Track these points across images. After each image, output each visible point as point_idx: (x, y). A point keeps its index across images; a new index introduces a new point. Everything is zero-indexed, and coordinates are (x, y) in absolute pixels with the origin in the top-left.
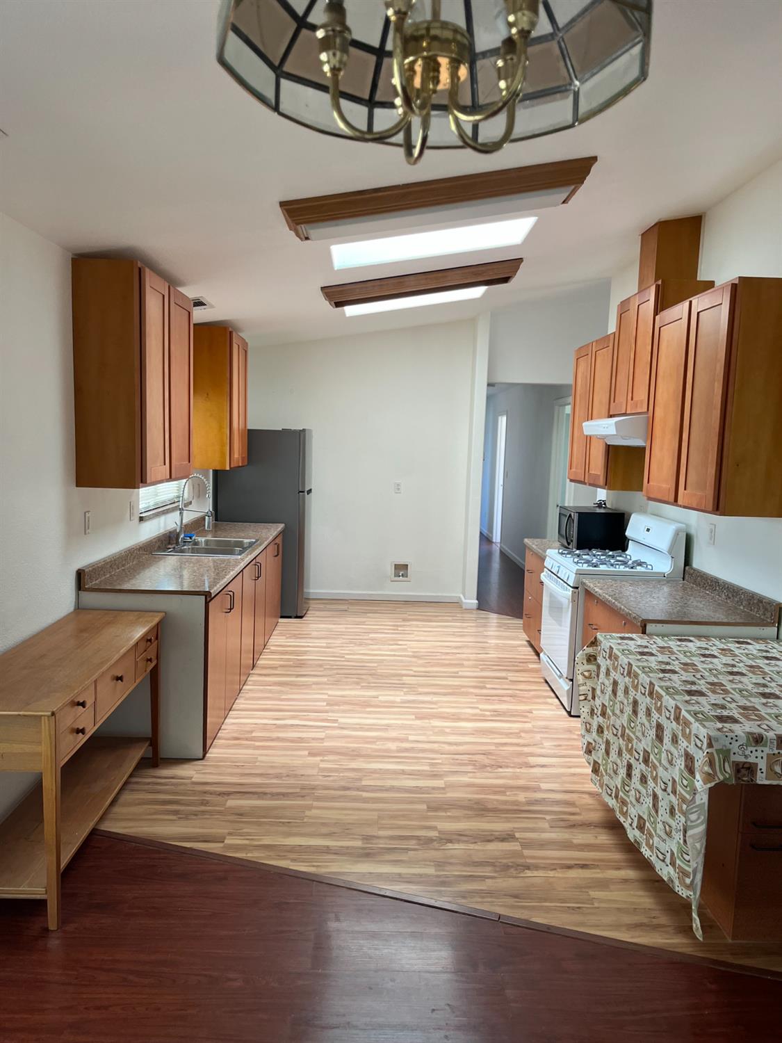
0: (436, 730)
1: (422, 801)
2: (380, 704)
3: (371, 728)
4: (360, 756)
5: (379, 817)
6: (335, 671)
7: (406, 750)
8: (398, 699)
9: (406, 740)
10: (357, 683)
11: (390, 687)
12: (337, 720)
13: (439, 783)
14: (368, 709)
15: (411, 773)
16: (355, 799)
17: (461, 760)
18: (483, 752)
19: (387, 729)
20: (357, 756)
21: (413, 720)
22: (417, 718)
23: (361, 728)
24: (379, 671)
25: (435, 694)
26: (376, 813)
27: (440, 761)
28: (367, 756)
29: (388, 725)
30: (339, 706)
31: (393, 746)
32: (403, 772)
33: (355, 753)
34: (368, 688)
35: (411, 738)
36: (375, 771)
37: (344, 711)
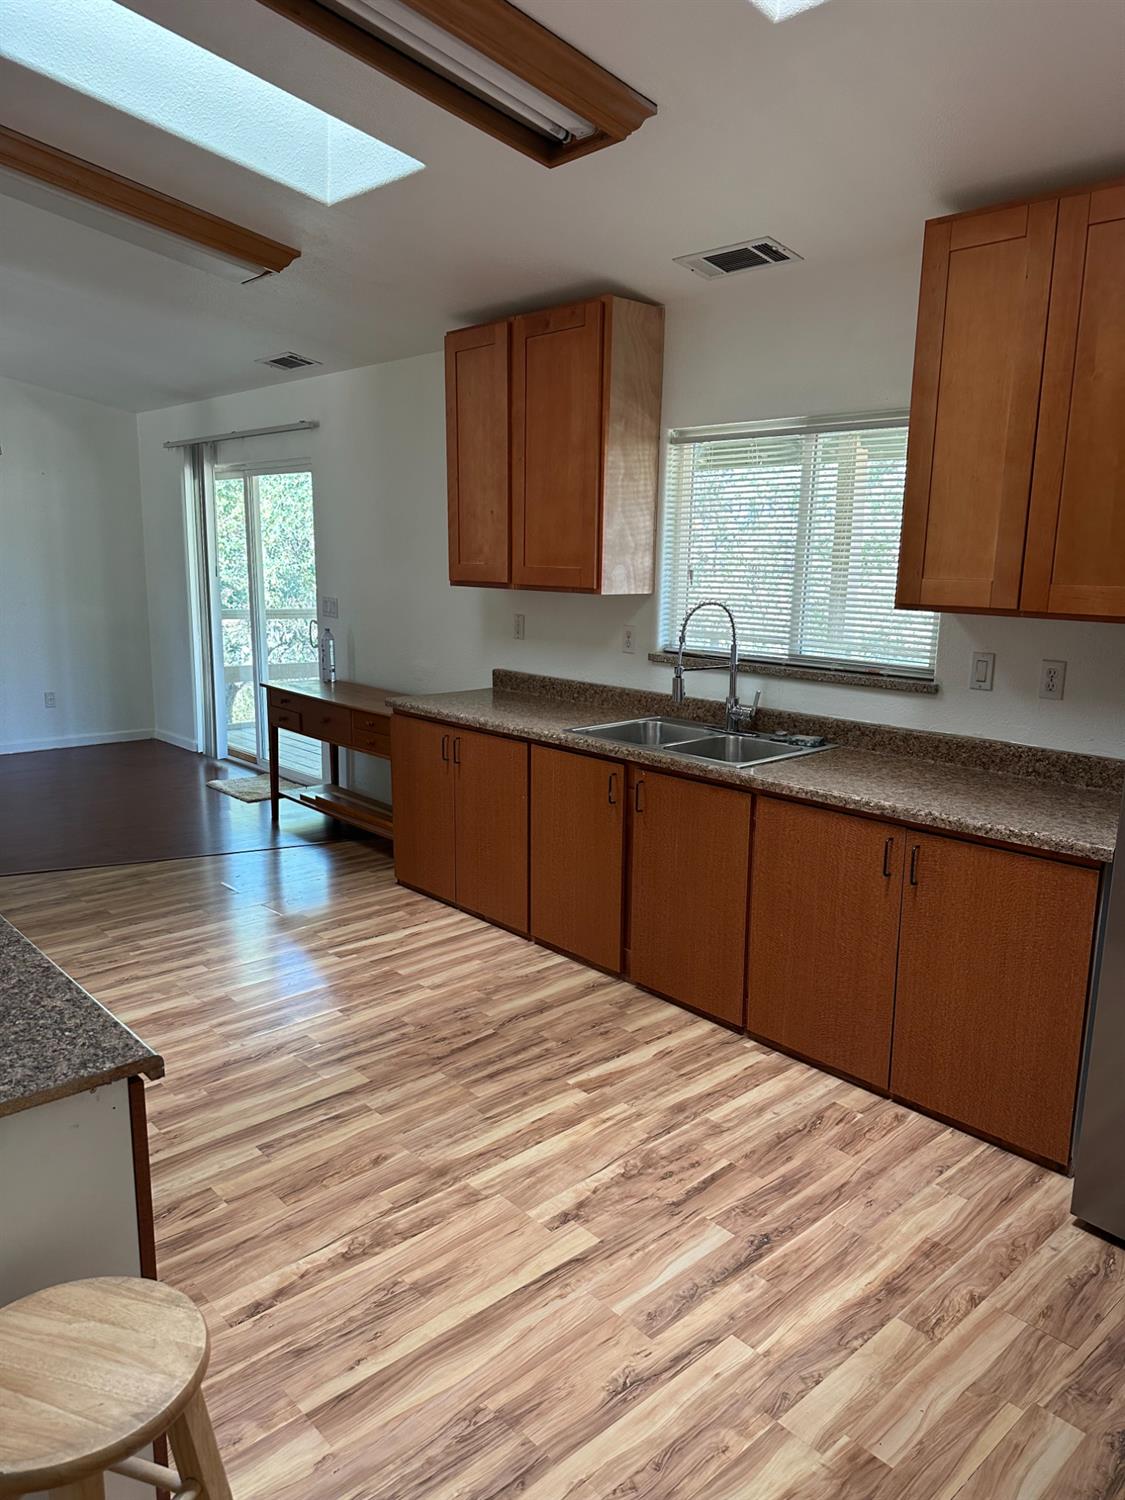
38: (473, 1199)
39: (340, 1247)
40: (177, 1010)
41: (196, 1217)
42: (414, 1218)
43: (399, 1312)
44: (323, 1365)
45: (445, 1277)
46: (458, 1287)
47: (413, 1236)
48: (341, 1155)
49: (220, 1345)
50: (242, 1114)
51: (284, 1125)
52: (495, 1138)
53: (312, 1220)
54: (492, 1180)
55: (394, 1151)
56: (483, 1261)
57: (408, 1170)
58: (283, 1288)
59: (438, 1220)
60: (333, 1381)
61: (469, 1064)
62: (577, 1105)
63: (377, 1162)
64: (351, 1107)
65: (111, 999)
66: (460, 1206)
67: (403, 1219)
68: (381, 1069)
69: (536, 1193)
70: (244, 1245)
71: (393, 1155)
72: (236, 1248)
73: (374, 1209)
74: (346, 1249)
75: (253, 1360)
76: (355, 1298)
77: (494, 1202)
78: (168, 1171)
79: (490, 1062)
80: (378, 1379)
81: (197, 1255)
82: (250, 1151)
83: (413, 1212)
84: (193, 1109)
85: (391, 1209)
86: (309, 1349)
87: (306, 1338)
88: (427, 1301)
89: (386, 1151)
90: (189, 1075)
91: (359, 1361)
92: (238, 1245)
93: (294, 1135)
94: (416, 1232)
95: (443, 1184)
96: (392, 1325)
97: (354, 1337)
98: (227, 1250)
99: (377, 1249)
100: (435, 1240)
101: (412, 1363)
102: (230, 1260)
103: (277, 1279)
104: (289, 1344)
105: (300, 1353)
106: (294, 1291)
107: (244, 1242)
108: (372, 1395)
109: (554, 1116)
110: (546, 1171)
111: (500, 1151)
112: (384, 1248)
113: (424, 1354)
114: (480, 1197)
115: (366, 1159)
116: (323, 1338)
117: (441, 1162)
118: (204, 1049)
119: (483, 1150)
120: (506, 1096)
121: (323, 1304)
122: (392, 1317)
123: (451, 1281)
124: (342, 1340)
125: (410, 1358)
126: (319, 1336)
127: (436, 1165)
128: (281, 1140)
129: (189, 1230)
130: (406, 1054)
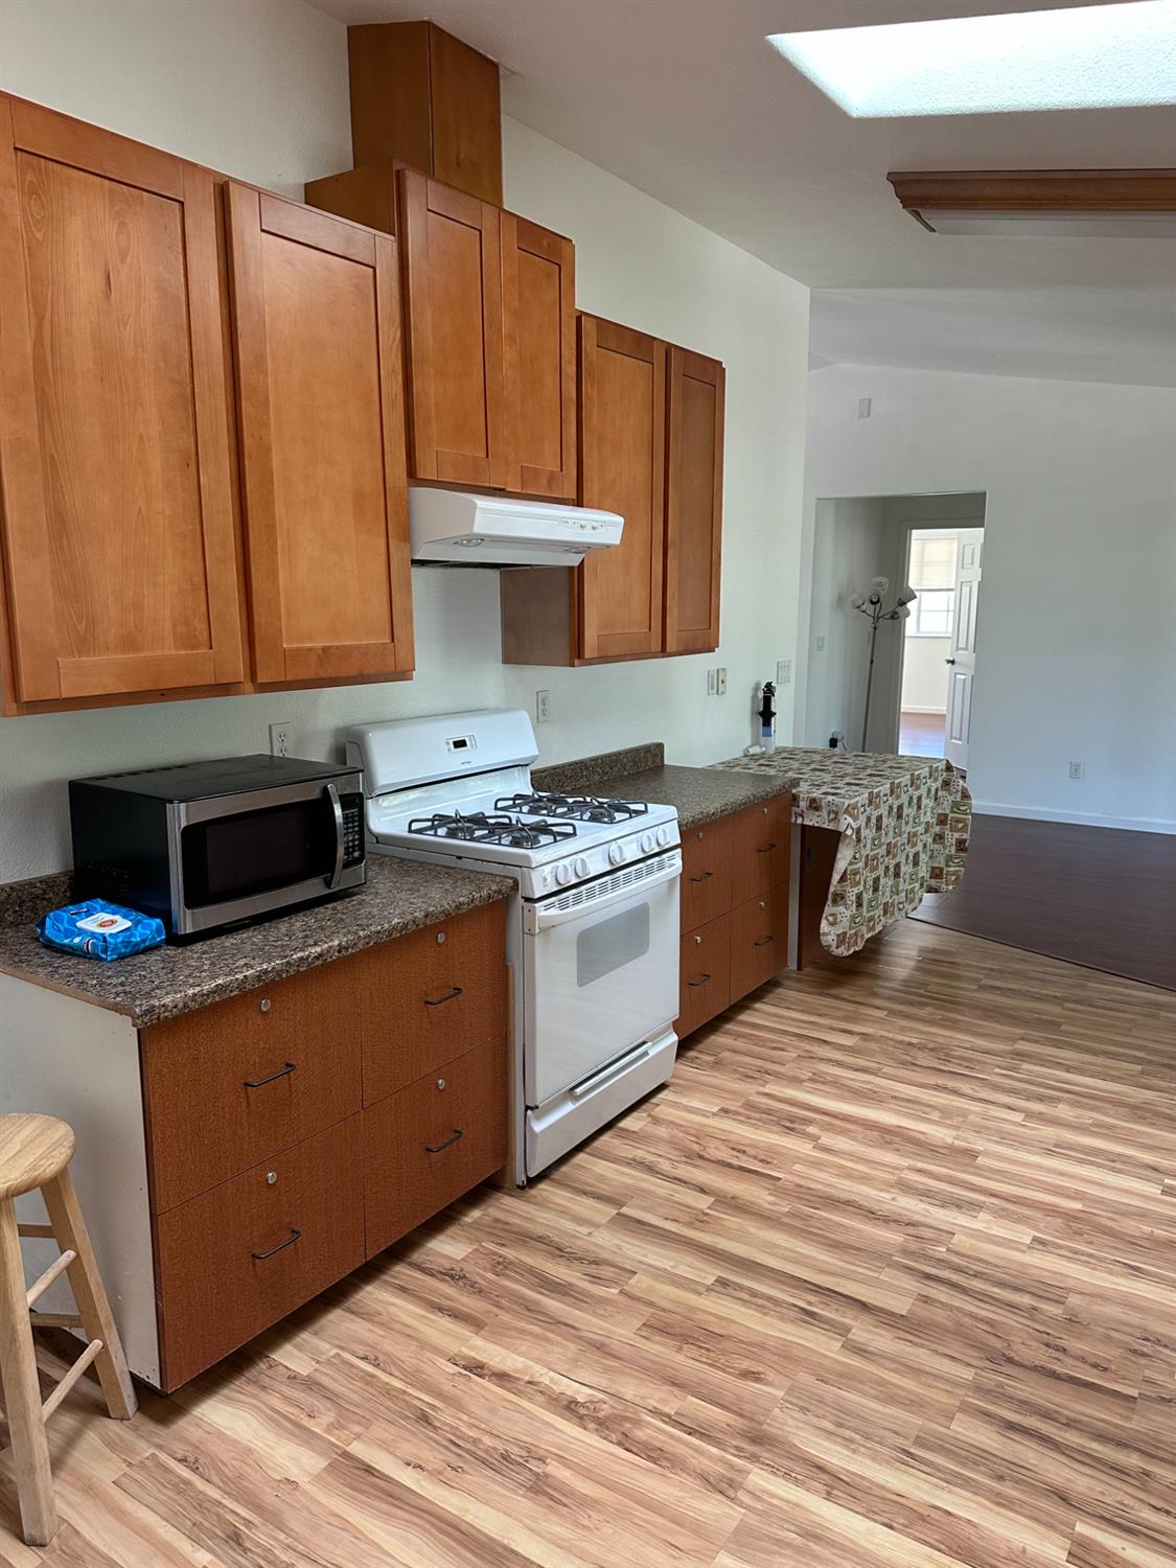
0: (955, 1121)
1: (1065, 1033)
2: (1038, 1215)
3: (1090, 1156)
4: (1134, 1107)
5: (1131, 1030)
6: (1136, 1424)
7: (1041, 1099)
8: (982, 1222)
9: (1030, 1115)
10: (1072, 1321)
11: (977, 1275)
12: (1164, 1192)
13: (1022, 1046)
14: (1078, 1206)
15: (1058, 1065)
16: (1156, 1052)
17: (961, 1065)
18: (914, 1068)
19: (1056, 1145)
20: (1138, 1108)
21: (987, 1154)
22: (972, 1155)
23: (1113, 1162)
24: (968, 1374)
25: (871, 1215)
26: (1133, 1034)
27: (997, 1070)
28: (1117, 1103)
29: (1049, 1152)
30: (1151, 1238)
31: (1064, 1111)
32: (1068, 1069)
33: (1139, 1113)
34: (1048, 1291)
35: (1018, 1117)
36: (1114, 1079)
37: (1142, 1215)
38: (724, 1486)
39: (582, 1394)
40: (921, 1137)
41: (590, 1281)
42: (658, 1440)
43: (498, 1477)
44: (409, 1441)
45: (565, 1500)
46: (555, 1518)
47: (627, 1449)
48: (742, 1341)
49: (424, 1362)
50: (769, 1248)
51: (768, 1282)
52: (868, 1474)
53: (619, 1359)
54: (773, 1496)
55: (776, 1382)
56: (608, 1530)
57: (746, 1407)
58: (509, 1376)
59: (665, 1463)
60: (389, 1456)
61: (1022, 1395)
62: (1024, 1551)
63: (746, 1375)
64: (841, 1319)
65: (897, 1094)
66: (705, 1479)
67: (653, 1431)
68: (939, 1315)
69: (770, 1553)
70: (564, 1327)
71: (770, 1384)
72: (558, 1323)
73: (661, 1400)
74: (582, 1401)
75: (408, 1390)
76: (507, 1432)
77: (727, 1510)
78: (649, 1238)
79: (1047, 1415)
80: (397, 1491)
81: (537, 1303)
82: (709, 1274)
83: (672, 1436)
84: (754, 1214)
85: (669, 1417)
86: (430, 1424)
87: (446, 1416)
88: (522, 1496)
89: (771, 1376)
90: (809, 1189)
91: (420, 1467)
92: (560, 1322)
93: (754, 1294)
94: (634, 1450)
95: (737, 1448)
96: (477, 1477)
97: (452, 1452)
98: (551, 1318)
99: (592, 1426)
100: (629, 1472)
101: (423, 1511)
102: (536, 1325)
103: (519, 1366)
104: (433, 1407)
105: (424, 1419)
106: (508, 1385)
107: (566, 1325)
108: (373, 1491)
109: (972, 1531)
110: (826, 1553)
111: (836, 1485)
112: (597, 1430)
113: (439, 1518)
114: (731, 1493)
115: (746, 1364)
116: (446, 1428)
117: (780, 1432)
118: (865, 1179)
119: (829, 1467)
120: (978, 1457)
121: (493, 1411)
122: (490, 1473)
123: (561, 1508)
124: (447, 1444)
125: (429, 1507)
126: (447, 1424)
127: (772, 1429)
128: (741, 1288)
129: (570, 1284)
130: (992, 1326)
